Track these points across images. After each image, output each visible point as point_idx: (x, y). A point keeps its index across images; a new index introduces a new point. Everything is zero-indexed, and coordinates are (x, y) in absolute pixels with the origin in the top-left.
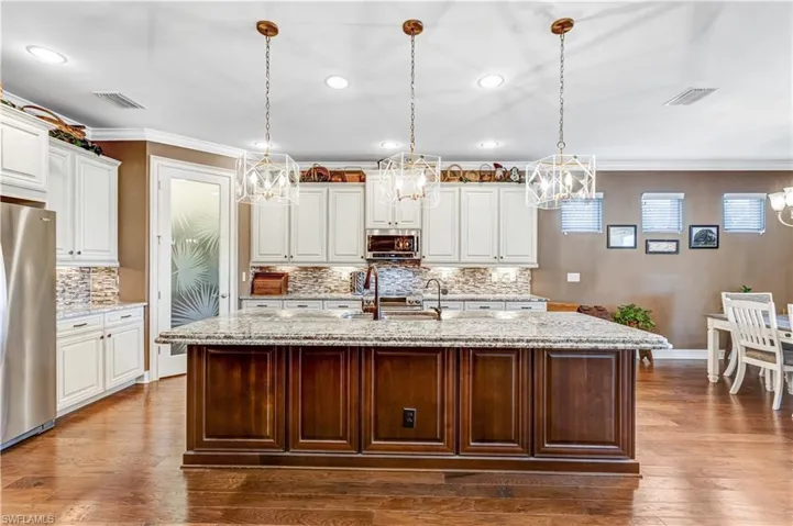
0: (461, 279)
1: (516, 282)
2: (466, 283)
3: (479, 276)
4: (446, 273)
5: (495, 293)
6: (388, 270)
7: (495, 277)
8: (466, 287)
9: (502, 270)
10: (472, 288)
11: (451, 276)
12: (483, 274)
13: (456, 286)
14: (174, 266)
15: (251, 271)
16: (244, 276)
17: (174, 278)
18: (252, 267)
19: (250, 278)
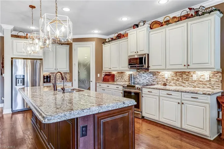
0: (175, 78)
1: (210, 81)
2: (177, 80)
3: (185, 76)
4: (167, 74)
5: (195, 87)
6: (143, 73)
7: (195, 77)
8: (178, 82)
9: (199, 73)
10: (181, 83)
11: (170, 76)
12: (187, 75)
13: (172, 82)
14: (78, 72)
15: (103, 73)
16: (99, 75)
17: (79, 75)
18: (103, 72)
19: (103, 76)
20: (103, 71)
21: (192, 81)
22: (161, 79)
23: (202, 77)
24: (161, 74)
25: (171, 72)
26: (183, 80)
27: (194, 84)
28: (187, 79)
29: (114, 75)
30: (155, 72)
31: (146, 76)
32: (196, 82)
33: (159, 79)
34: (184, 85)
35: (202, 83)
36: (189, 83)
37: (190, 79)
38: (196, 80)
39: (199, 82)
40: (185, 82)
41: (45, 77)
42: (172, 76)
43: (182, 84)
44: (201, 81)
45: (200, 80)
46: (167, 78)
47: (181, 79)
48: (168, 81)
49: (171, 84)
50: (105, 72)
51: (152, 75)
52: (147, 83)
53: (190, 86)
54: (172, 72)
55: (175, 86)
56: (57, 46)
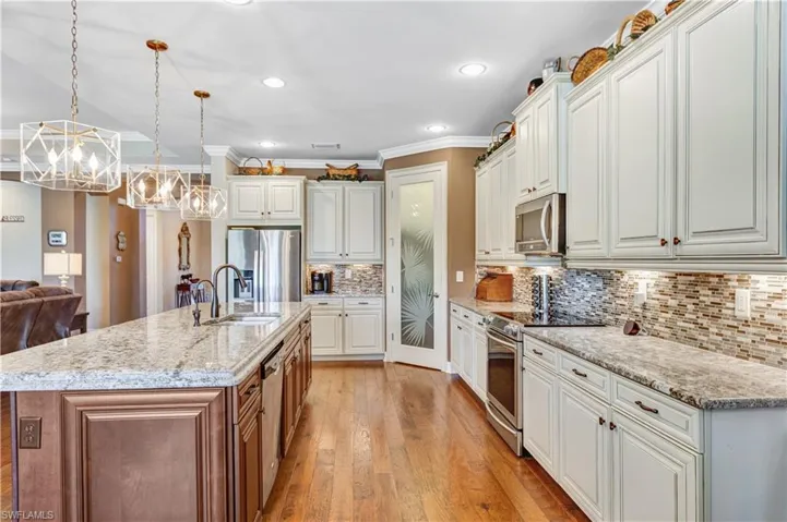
0: (670, 302)
2: (680, 312)
4: (645, 283)
7: (744, 302)
8: (680, 323)
9: (762, 283)
10: (692, 329)
11: (653, 292)
13: (662, 318)
14: (402, 264)
15: (478, 270)
16: (460, 276)
17: (403, 274)
18: (478, 266)
19: (478, 279)
20: (477, 263)
21: (735, 324)
22: (626, 303)
23: (775, 304)
24: (625, 278)
25: (656, 274)
26: (700, 314)
27: (740, 338)
28: (716, 310)
29: (509, 278)
30: (609, 271)
31: (587, 286)
32: (752, 330)
33: (622, 301)
34: (702, 338)
35: (775, 338)
36: (723, 332)
37: (724, 311)
38: (748, 315)
39: (764, 330)
40: (705, 322)
41: (317, 278)
42: (662, 293)
43: (695, 334)
44: (770, 326)
45: (770, 318)
46: (646, 300)
47: (691, 307)
48: (649, 314)
49: (657, 327)
50: (488, 267)
51: (600, 285)
52: (587, 313)
53: (726, 347)
54: (661, 274)
55: (670, 339)
56: (347, 188)
